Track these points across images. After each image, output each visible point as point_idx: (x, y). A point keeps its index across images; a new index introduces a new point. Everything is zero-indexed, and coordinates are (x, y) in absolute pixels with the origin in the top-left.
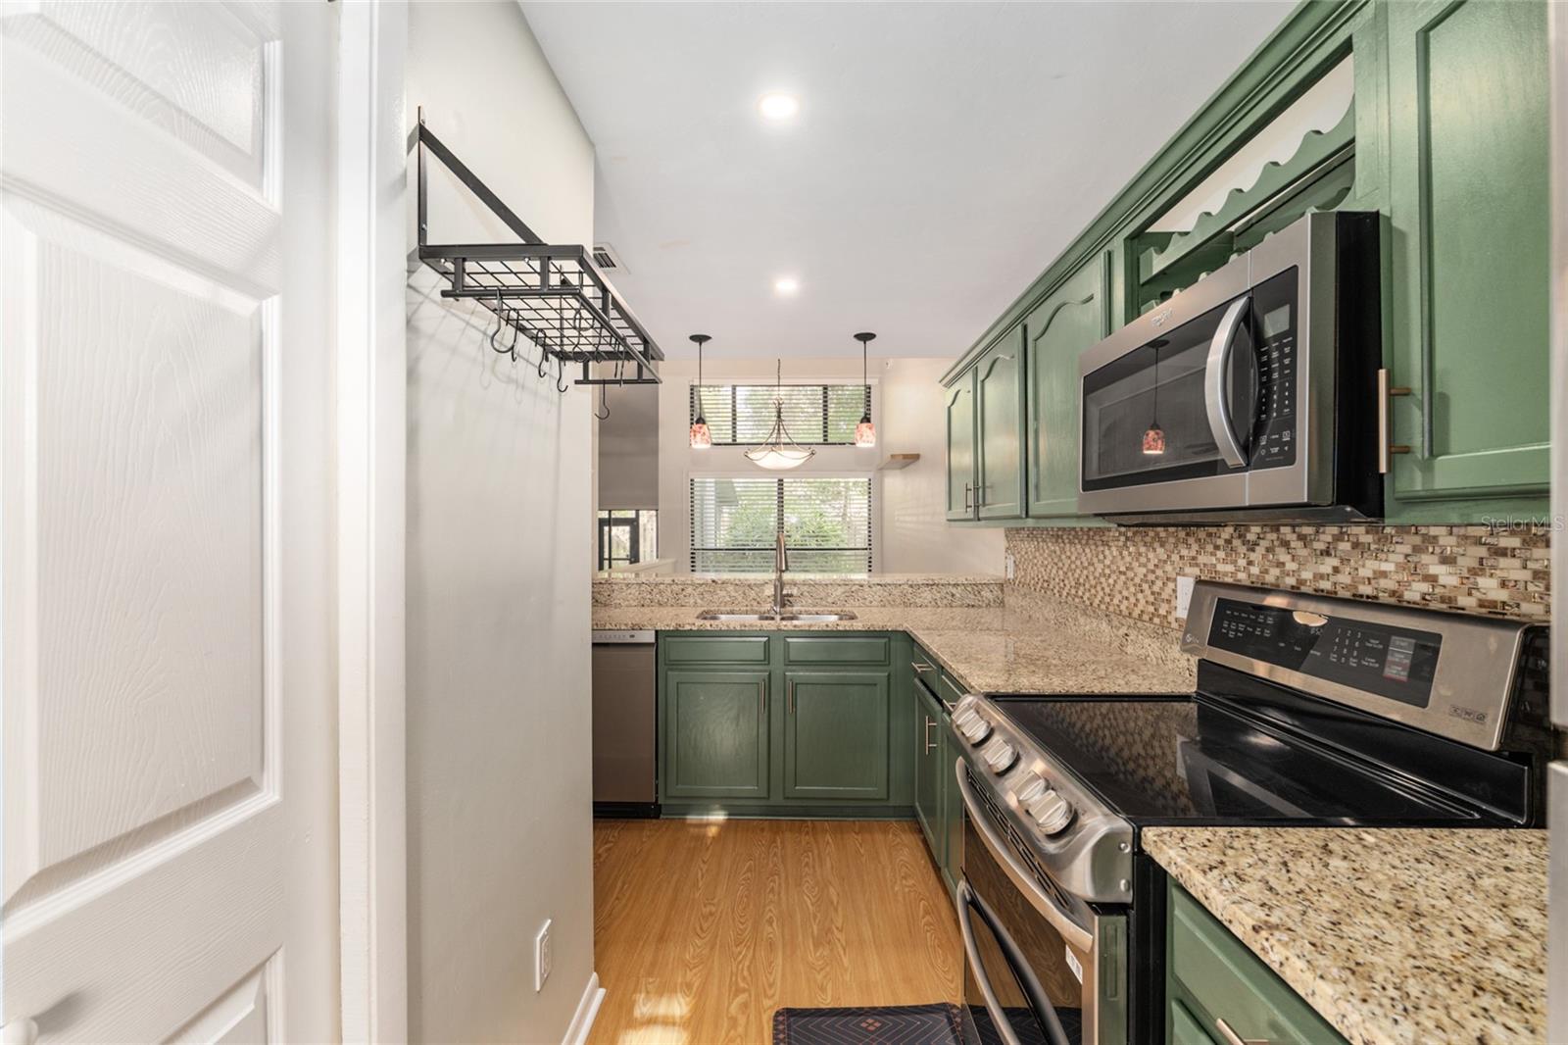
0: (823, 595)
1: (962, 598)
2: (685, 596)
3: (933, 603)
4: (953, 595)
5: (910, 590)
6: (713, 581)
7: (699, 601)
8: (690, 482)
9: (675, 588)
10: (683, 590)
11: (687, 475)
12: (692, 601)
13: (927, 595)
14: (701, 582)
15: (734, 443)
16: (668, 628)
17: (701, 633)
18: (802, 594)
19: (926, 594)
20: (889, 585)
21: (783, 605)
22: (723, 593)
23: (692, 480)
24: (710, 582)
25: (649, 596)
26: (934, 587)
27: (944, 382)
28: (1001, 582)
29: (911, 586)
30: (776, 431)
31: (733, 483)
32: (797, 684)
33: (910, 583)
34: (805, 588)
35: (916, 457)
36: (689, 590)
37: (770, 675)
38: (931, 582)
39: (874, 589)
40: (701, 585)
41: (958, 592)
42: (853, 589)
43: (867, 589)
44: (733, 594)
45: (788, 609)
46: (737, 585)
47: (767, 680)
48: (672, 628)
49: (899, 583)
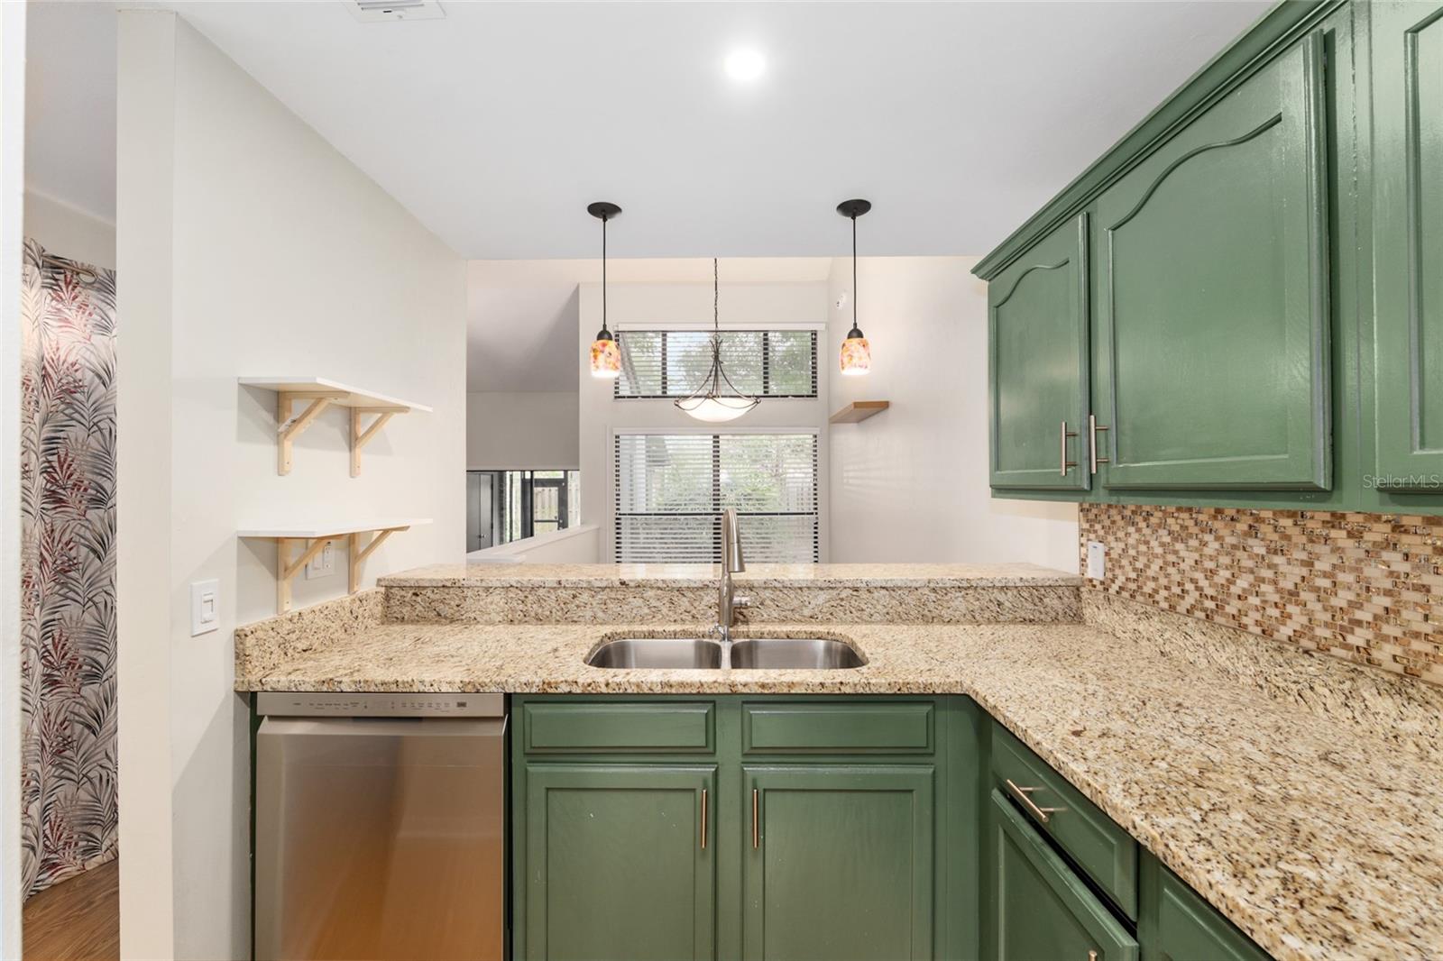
0: (796, 603)
1: (1014, 609)
2: (578, 606)
3: (969, 617)
4: (1000, 604)
5: (933, 596)
6: (623, 583)
7: (600, 614)
8: (614, 439)
9: (563, 594)
10: (574, 597)
11: (612, 432)
12: (589, 614)
13: (959, 603)
14: (604, 585)
15: (664, 396)
16: (527, 691)
17: (589, 698)
18: (762, 604)
19: (957, 603)
20: (900, 588)
21: (735, 622)
23: (617, 437)
24: (617, 584)
25: (521, 607)
26: (971, 591)
27: (983, 272)
28: (1075, 583)
29: (934, 590)
30: (712, 378)
31: (663, 440)
32: (765, 790)
33: (932, 585)
34: (768, 593)
35: (884, 406)
36: (585, 597)
37: (716, 774)
38: (965, 584)
39: (876, 594)
40: (603, 589)
41: (1007, 599)
42: (843, 595)
43: (864, 594)
44: (654, 603)
45: (742, 628)
46: (659, 588)
47: (710, 783)
48: (534, 690)
49: (915, 585)
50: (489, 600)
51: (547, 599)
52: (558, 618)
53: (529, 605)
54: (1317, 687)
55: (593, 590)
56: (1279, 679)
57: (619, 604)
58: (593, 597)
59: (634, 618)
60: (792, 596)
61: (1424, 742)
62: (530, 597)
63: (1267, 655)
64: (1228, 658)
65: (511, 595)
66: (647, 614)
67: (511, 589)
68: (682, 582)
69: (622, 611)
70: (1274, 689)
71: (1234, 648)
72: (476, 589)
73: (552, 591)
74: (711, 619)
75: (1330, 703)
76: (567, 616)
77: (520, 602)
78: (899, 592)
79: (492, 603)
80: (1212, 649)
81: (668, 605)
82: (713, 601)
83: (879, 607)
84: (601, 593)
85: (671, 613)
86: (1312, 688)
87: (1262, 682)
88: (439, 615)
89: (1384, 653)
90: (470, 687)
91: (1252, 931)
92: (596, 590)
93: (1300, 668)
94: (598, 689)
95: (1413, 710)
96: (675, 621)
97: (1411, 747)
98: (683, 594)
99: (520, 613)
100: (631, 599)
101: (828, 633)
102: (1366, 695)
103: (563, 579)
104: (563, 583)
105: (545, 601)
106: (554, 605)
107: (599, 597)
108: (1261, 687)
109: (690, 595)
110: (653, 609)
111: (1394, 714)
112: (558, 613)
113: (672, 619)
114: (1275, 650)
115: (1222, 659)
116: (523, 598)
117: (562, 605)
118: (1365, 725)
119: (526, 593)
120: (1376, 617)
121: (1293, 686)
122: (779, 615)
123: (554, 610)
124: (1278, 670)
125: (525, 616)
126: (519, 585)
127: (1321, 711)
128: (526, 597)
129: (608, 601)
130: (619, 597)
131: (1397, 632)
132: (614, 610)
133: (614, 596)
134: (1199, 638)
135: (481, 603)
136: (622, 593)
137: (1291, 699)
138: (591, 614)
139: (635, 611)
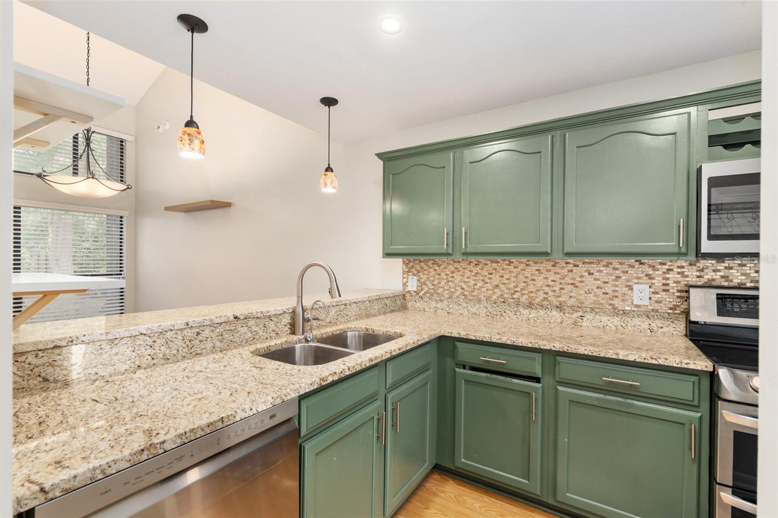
2: (201, 341)
6: (236, 318)
7: (218, 344)
10: (198, 334)
12: (209, 345)
22: (244, 330)
25: (149, 351)
36: (207, 332)
40: (220, 324)
44: (254, 328)
46: (258, 318)
50: (114, 351)
51: (174, 340)
52: (184, 354)
53: (157, 348)
54: (506, 311)
55: (213, 326)
56: (495, 312)
57: (232, 334)
58: (213, 331)
59: (242, 341)
60: (322, 312)
61: (535, 319)
62: (158, 340)
63: (490, 305)
64: (476, 309)
65: (139, 342)
66: (249, 338)
67: (140, 337)
68: (272, 312)
69: (234, 338)
70: (492, 315)
71: (478, 305)
72: (99, 343)
73: (179, 332)
74: (286, 333)
75: (510, 315)
76: (191, 351)
77: (148, 347)
78: (360, 304)
79: (117, 354)
80: (470, 307)
81: (262, 328)
82: (287, 321)
83: (353, 312)
84: (219, 327)
85: (264, 334)
86: (505, 312)
87: (489, 314)
88: (46, 380)
89: (524, 299)
90: (278, 399)
91: (599, 354)
92: (215, 325)
93: (501, 307)
94: (345, 373)
95: (534, 311)
96: (267, 338)
97: (532, 321)
98: (271, 320)
99: (148, 357)
100: (240, 329)
101: (348, 328)
102: (521, 310)
103: (190, 320)
104: (190, 324)
105: (173, 342)
106: (181, 344)
107: (218, 330)
108: (488, 316)
109: (275, 319)
110: (254, 333)
111: (528, 313)
112: (184, 350)
113: (265, 338)
114: (493, 303)
115: (474, 310)
116: (151, 343)
117: (188, 343)
118: (520, 318)
119: (155, 339)
120: (521, 289)
121: (499, 313)
122: (317, 324)
123: (180, 348)
124: (494, 309)
125: (153, 359)
126: (149, 332)
127: (508, 318)
128: (154, 342)
129: (224, 333)
130: (232, 328)
131: (527, 292)
132: (228, 338)
133: (228, 329)
134: (464, 305)
135: (105, 356)
136: (234, 325)
137: (498, 317)
138: (211, 345)
139: (242, 337)
